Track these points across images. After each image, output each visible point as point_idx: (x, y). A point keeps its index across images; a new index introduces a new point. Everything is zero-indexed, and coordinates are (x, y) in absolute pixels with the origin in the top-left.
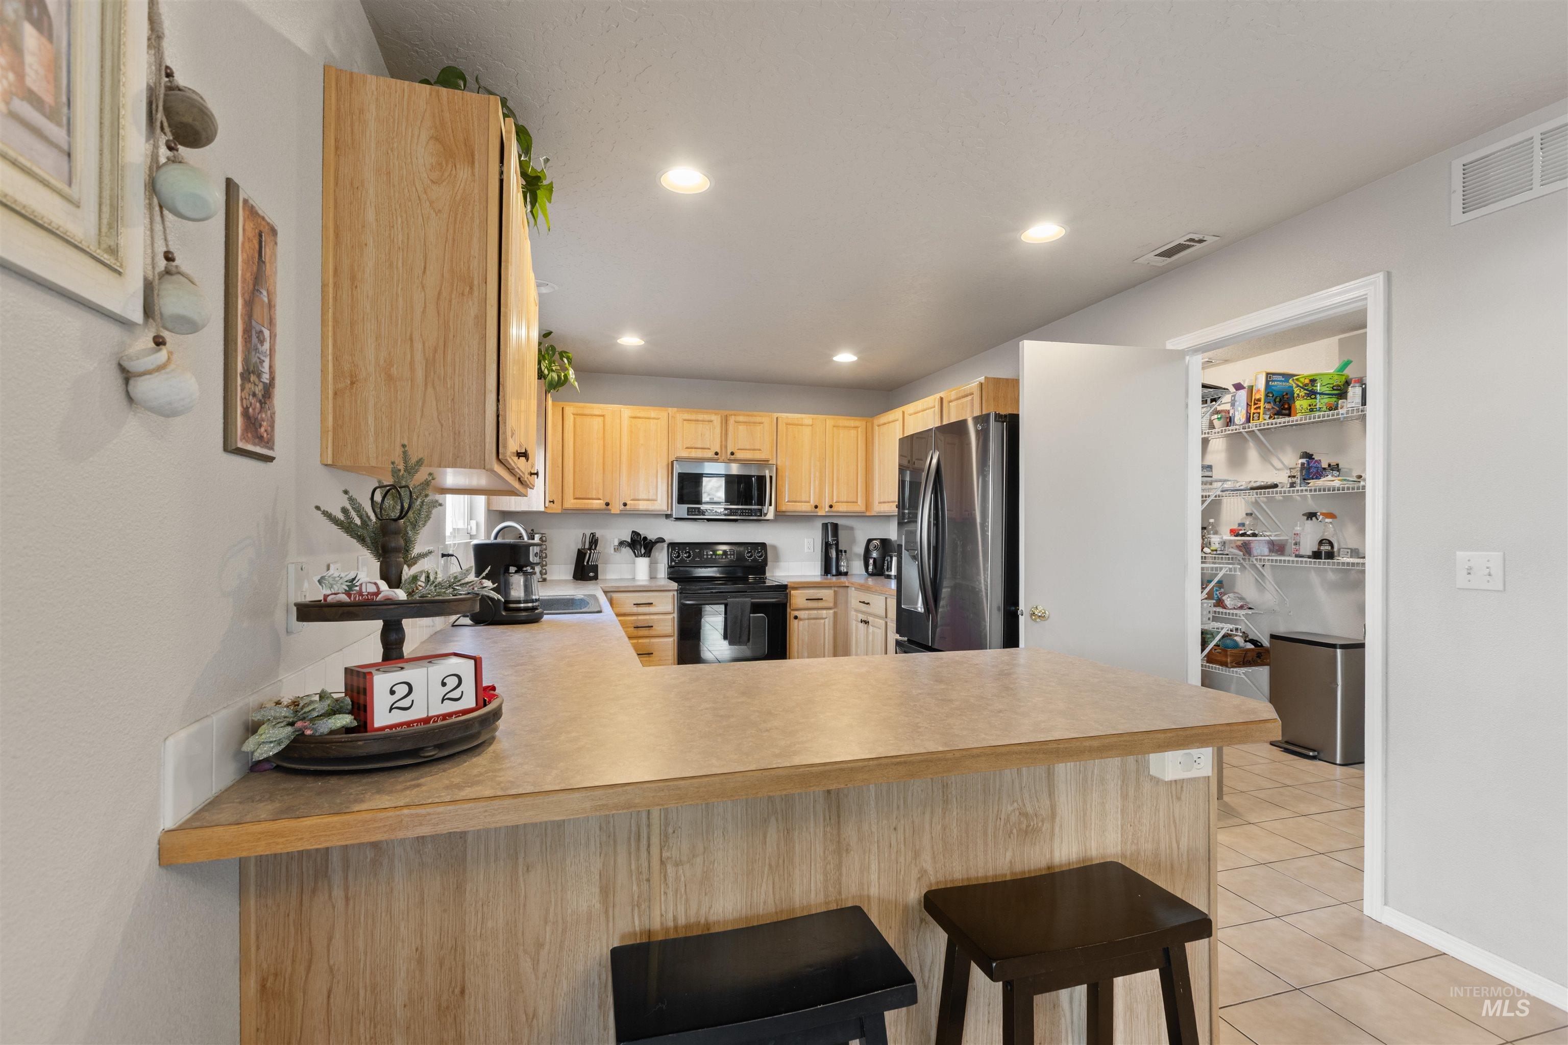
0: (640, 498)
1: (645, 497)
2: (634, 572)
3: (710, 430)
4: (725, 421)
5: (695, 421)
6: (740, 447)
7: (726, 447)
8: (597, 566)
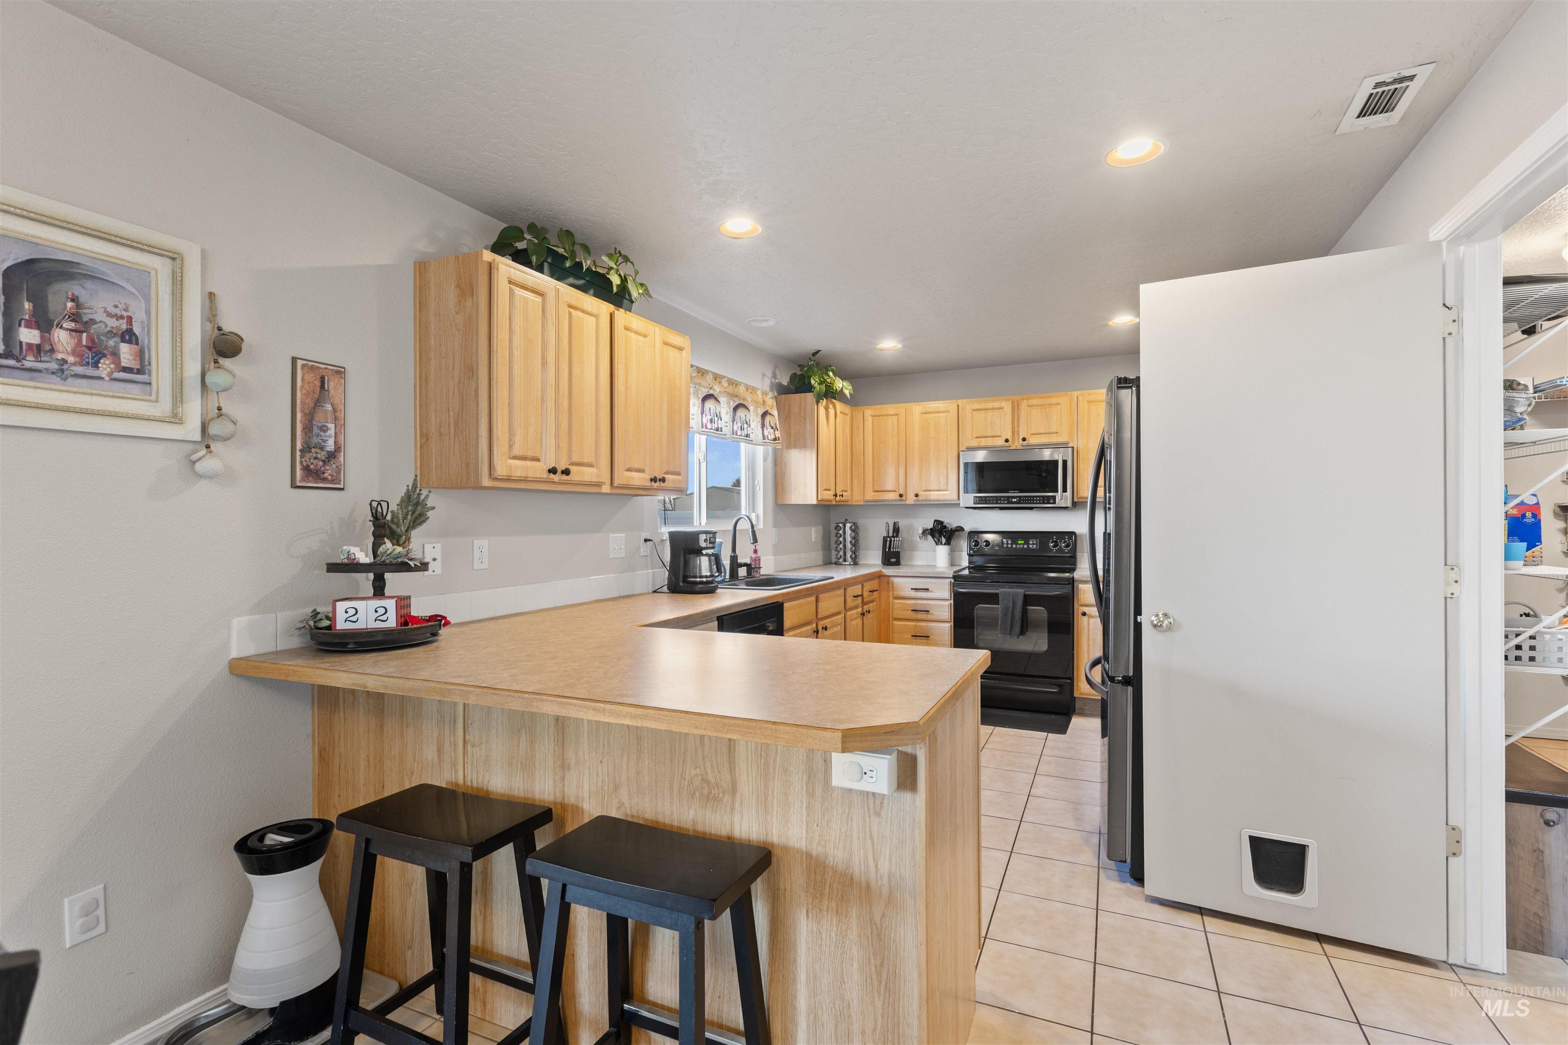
0: (931, 489)
1: (936, 488)
2: (935, 558)
3: (1001, 417)
4: (1015, 408)
5: (985, 410)
6: (1033, 432)
7: (1018, 433)
8: (899, 552)
